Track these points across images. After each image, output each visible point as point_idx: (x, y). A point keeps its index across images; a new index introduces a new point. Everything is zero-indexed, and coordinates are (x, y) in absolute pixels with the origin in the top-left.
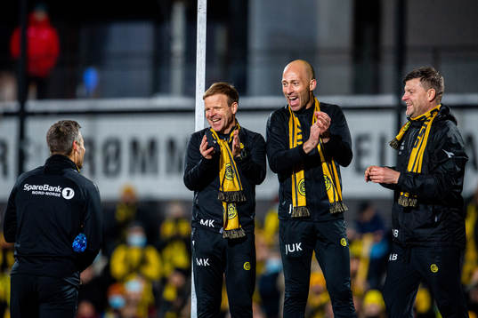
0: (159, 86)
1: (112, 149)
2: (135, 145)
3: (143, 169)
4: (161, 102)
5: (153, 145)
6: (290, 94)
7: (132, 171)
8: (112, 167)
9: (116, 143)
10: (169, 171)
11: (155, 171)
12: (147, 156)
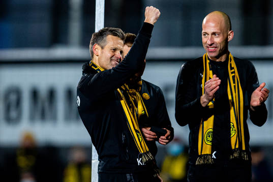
0: (58, 37)
1: (13, 97)
2: (35, 94)
3: (43, 117)
4: (60, 52)
5: (52, 94)
6: (211, 45)
7: (32, 118)
8: (13, 114)
9: (17, 92)
10: (68, 118)
11: (54, 118)
12: (47, 104)
